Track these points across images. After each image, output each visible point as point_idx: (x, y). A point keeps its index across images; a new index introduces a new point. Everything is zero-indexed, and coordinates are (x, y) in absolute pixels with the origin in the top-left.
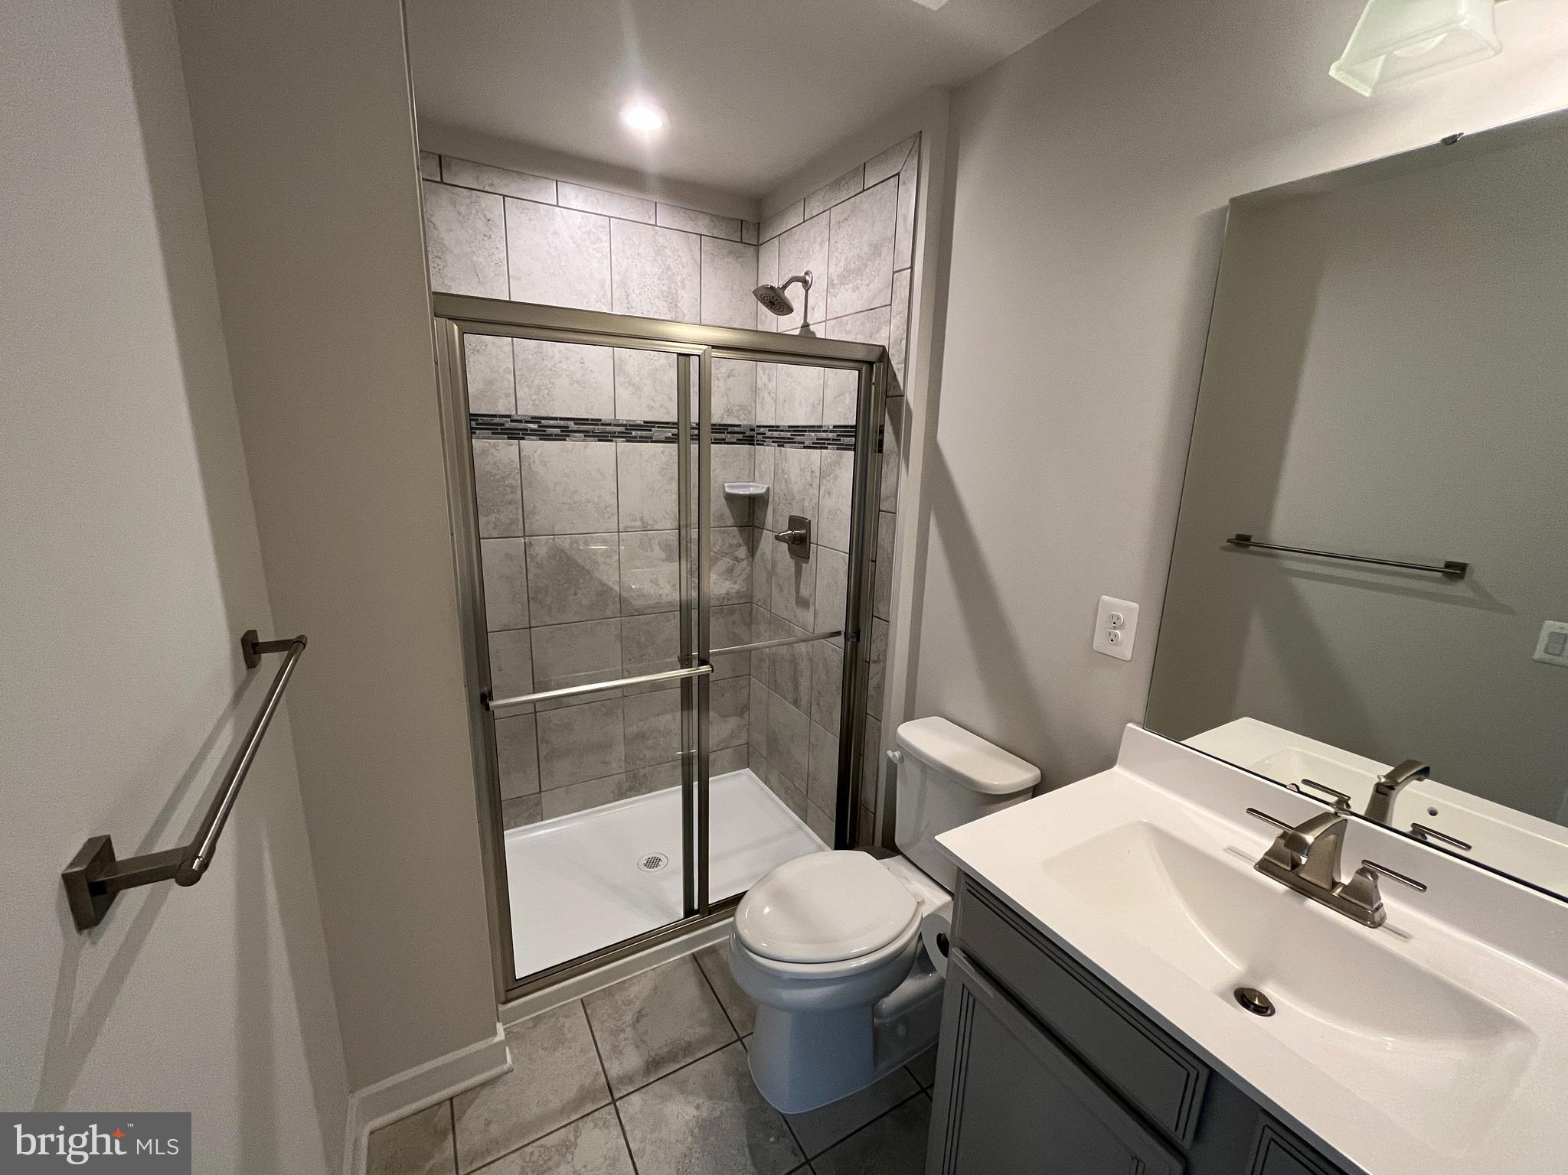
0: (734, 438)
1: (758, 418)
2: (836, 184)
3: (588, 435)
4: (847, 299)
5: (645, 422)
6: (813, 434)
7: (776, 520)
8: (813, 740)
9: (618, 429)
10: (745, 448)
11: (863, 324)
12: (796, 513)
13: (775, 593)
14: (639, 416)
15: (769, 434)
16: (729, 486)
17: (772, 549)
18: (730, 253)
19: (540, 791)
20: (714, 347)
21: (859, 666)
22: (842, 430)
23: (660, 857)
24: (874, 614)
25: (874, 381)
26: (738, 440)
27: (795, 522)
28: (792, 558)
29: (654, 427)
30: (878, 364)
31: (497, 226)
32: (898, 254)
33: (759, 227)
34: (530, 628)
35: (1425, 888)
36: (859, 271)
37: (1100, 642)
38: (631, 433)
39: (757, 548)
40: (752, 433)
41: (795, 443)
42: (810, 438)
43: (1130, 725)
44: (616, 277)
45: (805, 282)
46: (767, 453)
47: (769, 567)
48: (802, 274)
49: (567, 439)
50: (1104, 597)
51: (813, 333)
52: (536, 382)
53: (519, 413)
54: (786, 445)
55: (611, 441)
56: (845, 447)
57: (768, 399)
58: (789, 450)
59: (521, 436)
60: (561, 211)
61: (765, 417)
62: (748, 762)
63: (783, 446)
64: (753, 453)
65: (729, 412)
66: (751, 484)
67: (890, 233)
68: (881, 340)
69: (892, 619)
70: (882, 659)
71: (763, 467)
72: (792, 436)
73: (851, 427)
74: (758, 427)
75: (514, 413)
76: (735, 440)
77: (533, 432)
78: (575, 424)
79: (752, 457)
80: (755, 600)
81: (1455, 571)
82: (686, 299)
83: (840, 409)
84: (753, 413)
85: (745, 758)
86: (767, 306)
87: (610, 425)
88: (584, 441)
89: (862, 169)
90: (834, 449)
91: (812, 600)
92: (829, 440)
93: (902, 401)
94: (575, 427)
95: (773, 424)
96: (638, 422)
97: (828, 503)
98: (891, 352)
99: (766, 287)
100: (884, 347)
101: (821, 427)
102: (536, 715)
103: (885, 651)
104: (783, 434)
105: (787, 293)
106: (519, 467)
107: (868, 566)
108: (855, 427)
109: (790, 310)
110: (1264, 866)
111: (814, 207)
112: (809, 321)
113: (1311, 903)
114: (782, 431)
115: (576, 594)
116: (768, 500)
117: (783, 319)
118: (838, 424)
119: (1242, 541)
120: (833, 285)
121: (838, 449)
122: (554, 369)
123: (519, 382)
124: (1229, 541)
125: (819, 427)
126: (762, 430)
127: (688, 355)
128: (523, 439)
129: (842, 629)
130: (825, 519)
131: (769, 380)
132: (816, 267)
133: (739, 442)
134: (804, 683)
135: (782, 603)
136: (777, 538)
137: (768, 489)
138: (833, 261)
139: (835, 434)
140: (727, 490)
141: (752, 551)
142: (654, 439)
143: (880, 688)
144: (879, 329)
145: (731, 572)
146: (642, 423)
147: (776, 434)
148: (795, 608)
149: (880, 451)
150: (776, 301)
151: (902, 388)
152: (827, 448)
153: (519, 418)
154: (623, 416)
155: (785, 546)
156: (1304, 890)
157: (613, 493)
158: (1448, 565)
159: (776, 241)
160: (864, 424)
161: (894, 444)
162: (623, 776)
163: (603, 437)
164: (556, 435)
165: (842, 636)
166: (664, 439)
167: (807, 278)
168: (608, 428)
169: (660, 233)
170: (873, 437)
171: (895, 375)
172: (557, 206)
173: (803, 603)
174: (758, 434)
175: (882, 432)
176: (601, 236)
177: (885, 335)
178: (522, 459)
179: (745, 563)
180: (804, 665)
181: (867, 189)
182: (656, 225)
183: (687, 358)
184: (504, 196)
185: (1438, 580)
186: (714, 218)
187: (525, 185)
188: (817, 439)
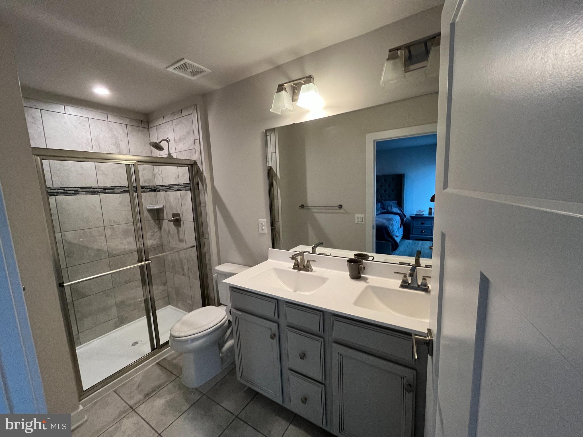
0: (148, 190)
1: (156, 183)
2: (173, 114)
3: (86, 192)
4: (181, 146)
5: (111, 187)
6: (177, 187)
7: (167, 215)
8: (191, 285)
9: (100, 190)
10: (153, 194)
11: (188, 154)
12: (175, 212)
13: (171, 240)
14: (109, 184)
15: (161, 188)
16: (148, 207)
17: (168, 225)
18: (138, 130)
19: (78, 333)
20: (138, 162)
21: (202, 256)
22: (186, 185)
23: (138, 341)
24: (204, 238)
25: (193, 170)
26: (149, 191)
27: (174, 215)
28: (175, 227)
29: (115, 188)
30: (194, 165)
31: (38, 120)
32: (195, 135)
33: (148, 123)
34: (67, 268)
35: (316, 261)
36: (184, 139)
37: (261, 231)
38: (106, 191)
39: (162, 226)
40: (155, 188)
41: (171, 190)
42: (176, 188)
43: (269, 249)
44: (93, 138)
45: (167, 141)
46: (162, 194)
47: (168, 232)
48: (166, 139)
49: (78, 194)
50: (259, 219)
51: (172, 156)
52: (62, 175)
53: (54, 186)
54: (168, 191)
55: (98, 194)
56: (188, 190)
57: (159, 177)
58: (169, 193)
59: (56, 195)
60: (67, 116)
61: (159, 182)
62: (169, 302)
63: (167, 191)
64: (156, 194)
65: (145, 182)
66: (157, 205)
67: (192, 129)
68: (194, 158)
69: (210, 238)
70: (209, 251)
71: (160, 199)
72: (169, 188)
73: (189, 183)
74: (156, 186)
75: (52, 186)
76: (148, 191)
77: (61, 193)
78: (81, 189)
79: (156, 196)
80: (164, 244)
81: (340, 206)
82: (123, 145)
83: (184, 178)
84: (154, 181)
85: (168, 301)
86: (155, 148)
87: (96, 188)
88: (85, 195)
89: (181, 111)
90: (184, 191)
91: (184, 239)
92: (182, 188)
93: (202, 175)
94: (81, 190)
95: (162, 184)
96: (108, 187)
97: (185, 208)
98: (197, 162)
99: (154, 142)
100: (195, 160)
101: (179, 184)
102: (73, 302)
103: (210, 248)
104: (166, 188)
105: (161, 144)
106: (56, 206)
107: (200, 224)
108: (190, 183)
109: (163, 149)
110: (294, 268)
111: (167, 119)
112: (170, 152)
113: (301, 272)
114: (166, 186)
115: (87, 252)
116: (164, 210)
117: (161, 152)
118: (185, 183)
119: (303, 206)
120: (176, 142)
121: (186, 190)
122: (69, 170)
123: (54, 175)
124: (299, 206)
125: (178, 184)
126: (158, 187)
127: (130, 164)
128: (57, 196)
129: (195, 244)
130: (185, 212)
131: (159, 171)
132: (171, 137)
133: (150, 191)
134: (185, 267)
135: (174, 243)
136: (169, 221)
137: (163, 206)
138: (175, 136)
139: (184, 186)
140: (147, 208)
141: (160, 228)
142: (115, 192)
143: (210, 260)
144: (193, 155)
145: (153, 236)
146: (110, 187)
147: (163, 188)
148: (179, 243)
149: (199, 189)
150: (157, 146)
151: (202, 171)
152: (182, 190)
153: (54, 188)
154: (101, 185)
155: (172, 223)
156: (300, 270)
157: (100, 213)
158: (339, 205)
159: (155, 127)
160: (192, 182)
161: (202, 188)
162: (117, 319)
163: (93, 193)
164: (72, 193)
165: (195, 247)
166: (120, 192)
167: (168, 140)
168: (96, 190)
169: (110, 124)
170: (196, 186)
171: (199, 168)
172: (65, 113)
173: (181, 241)
174: (157, 188)
175: (198, 184)
176: (85, 124)
177: (195, 157)
178: (57, 203)
179: (158, 233)
180: (185, 261)
181: (183, 116)
182: (108, 121)
183: (129, 165)
184: (41, 110)
185: (338, 209)
186: (131, 120)
187: (50, 106)
188: (178, 188)
